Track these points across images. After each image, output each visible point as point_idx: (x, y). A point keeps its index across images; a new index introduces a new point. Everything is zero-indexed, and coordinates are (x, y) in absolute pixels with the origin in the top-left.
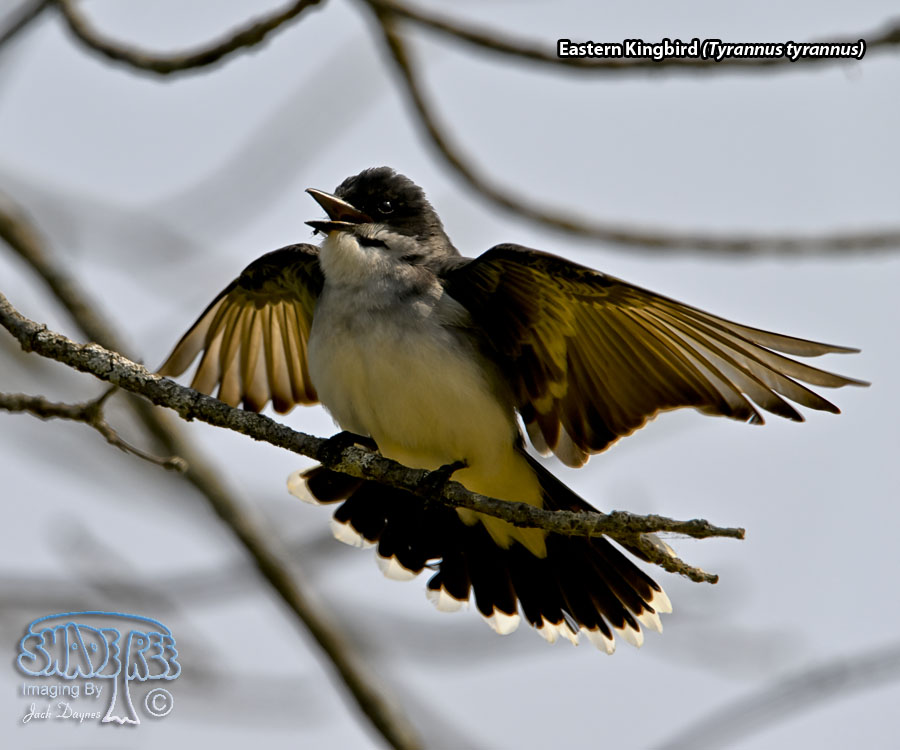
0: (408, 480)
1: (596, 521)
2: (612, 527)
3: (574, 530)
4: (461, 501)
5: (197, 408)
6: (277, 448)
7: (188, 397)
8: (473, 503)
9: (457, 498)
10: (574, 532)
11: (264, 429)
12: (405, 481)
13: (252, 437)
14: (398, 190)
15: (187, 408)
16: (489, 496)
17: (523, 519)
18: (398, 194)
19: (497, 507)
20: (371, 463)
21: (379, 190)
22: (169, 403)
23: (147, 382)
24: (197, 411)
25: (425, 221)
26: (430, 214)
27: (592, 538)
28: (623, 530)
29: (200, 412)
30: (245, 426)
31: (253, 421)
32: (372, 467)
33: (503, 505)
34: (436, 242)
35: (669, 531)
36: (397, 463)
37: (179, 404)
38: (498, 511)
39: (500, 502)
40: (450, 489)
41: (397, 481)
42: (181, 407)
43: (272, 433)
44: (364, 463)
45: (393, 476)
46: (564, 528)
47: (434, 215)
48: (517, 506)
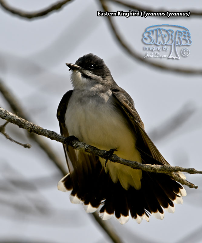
0: (100, 153)
1: (159, 168)
2: (164, 170)
3: (152, 170)
4: (116, 160)
5: (33, 129)
6: (58, 142)
7: (30, 125)
8: (120, 161)
9: (115, 159)
10: (152, 171)
11: (54, 136)
12: (98, 154)
13: (50, 138)
14: (95, 61)
15: (30, 129)
16: (125, 159)
17: (136, 166)
18: (95, 62)
19: (128, 163)
20: (88, 148)
21: (89, 61)
22: (24, 127)
23: (17, 120)
24: (33, 130)
25: (105, 71)
26: (106, 69)
27: (158, 173)
28: (167, 171)
29: (34, 130)
30: (48, 135)
31: (50, 133)
32: (88, 149)
33: (130, 162)
34: (108, 78)
35: (182, 171)
36: (96, 148)
37: (27, 127)
38: (128, 164)
39: (129, 161)
40: (113, 157)
41: (96, 154)
42: (28, 128)
43: (57, 137)
44: (86, 148)
45: (95, 152)
46: (149, 170)
47: (108, 69)
48: (134, 162)
